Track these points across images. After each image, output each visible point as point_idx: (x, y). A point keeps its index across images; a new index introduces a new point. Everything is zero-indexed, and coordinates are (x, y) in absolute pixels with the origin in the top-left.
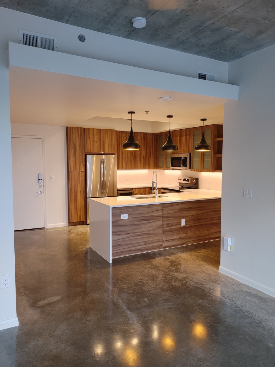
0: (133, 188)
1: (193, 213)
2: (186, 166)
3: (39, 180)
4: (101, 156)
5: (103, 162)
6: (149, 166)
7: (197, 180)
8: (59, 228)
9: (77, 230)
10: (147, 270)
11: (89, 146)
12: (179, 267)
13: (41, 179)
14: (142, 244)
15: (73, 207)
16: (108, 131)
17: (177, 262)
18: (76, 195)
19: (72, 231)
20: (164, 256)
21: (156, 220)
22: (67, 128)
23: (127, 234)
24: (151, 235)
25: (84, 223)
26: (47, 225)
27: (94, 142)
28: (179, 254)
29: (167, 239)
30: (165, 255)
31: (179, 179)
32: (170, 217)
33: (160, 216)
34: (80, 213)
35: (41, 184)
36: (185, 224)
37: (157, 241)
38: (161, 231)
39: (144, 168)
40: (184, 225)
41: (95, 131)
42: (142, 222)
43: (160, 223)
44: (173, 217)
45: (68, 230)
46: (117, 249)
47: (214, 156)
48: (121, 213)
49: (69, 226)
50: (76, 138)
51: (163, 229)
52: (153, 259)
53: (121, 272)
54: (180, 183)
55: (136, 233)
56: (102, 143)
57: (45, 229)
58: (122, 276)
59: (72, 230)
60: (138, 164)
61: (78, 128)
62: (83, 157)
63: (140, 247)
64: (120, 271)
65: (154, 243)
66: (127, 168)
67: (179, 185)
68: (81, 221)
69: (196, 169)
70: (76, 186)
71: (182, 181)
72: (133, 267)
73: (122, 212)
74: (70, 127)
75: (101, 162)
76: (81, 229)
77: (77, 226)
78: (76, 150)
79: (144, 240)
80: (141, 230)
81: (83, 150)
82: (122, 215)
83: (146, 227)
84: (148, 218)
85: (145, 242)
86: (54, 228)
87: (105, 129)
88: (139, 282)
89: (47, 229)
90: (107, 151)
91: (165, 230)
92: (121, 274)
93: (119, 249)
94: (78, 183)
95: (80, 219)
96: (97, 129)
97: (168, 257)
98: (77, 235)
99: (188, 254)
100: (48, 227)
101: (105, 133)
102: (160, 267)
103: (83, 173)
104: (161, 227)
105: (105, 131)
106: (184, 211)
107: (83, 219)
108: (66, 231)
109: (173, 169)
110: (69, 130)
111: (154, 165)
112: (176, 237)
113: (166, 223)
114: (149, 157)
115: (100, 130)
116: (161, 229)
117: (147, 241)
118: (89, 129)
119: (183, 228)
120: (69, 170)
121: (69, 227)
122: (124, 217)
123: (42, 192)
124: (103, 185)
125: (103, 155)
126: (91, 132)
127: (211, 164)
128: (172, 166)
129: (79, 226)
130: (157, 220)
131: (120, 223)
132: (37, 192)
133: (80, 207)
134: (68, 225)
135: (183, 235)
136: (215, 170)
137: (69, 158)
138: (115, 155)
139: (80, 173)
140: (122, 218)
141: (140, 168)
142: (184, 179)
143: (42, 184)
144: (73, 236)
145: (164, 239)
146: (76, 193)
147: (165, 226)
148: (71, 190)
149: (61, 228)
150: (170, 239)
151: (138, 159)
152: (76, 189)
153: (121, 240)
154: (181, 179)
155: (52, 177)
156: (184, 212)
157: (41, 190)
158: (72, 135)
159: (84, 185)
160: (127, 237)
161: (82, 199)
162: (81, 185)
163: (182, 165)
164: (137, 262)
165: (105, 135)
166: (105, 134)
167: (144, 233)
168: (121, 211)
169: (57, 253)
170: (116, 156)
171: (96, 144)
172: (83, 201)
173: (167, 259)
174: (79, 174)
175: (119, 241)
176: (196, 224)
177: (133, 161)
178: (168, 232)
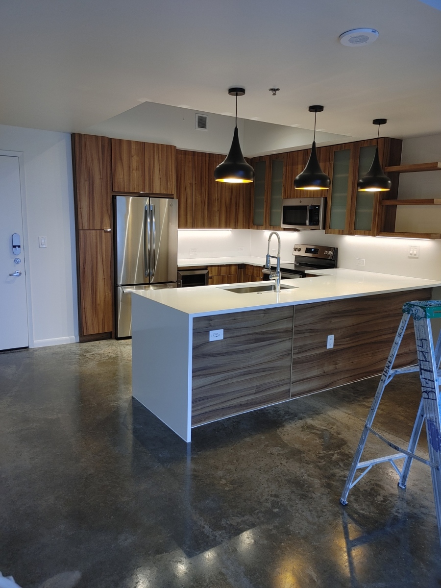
0: (207, 266)
1: (348, 322)
2: (317, 223)
3: (14, 247)
4: (147, 201)
5: (149, 213)
6: (235, 222)
7: (336, 251)
8: (59, 347)
9: (98, 352)
10: (279, 464)
11: (121, 176)
12: (345, 449)
13: (19, 247)
14: (251, 392)
15: (88, 304)
16: (160, 147)
17: (335, 435)
18: (95, 279)
19: (88, 355)
20: (301, 419)
21: (280, 340)
22: (73, 136)
23: (220, 373)
24: (270, 372)
25: (112, 335)
26: (34, 341)
27: (131, 170)
28: (329, 413)
29: (300, 379)
30: (301, 415)
31: (295, 249)
32: (306, 331)
33: (289, 331)
34: (104, 317)
35: (18, 257)
36: (334, 345)
37: (281, 383)
38: (287, 362)
39: (227, 226)
40: (332, 346)
41: (133, 146)
42: (252, 345)
43: (287, 345)
44: (313, 331)
45: (79, 352)
46: (199, 408)
47: (381, 202)
48: (211, 328)
49: (81, 342)
50: (92, 160)
51: (294, 357)
52: (280, 429)
53: (220, 473)
54: (297, 257)
55: (239, 369)
56: (147, 173)
57: (31, 351)
58: (226, 485)
59: (87, 352)
60: (217, 218)
61: (97, 137)
62: (109, 201)
63: (246, 398)
64: (217, 468)
65: (274, 387)
66: (194, 225)
67: (296, 261)
68: (106, 331)
69: (337, 231)
70: (95, 261)
71: (302, 253)
72: (243, 453)
73: (211, 326)
74: (80, 134)
75: (146, 211)
76: (106, 348)
77: (97, 342)
78: (93, 184)
79: (256, 383)
80: (250, 363)
81: (109, 186)
82: (212, 333)
83: (261, 356)
84: (265, 336)
85: (258, 387)
86: (50, 348)
87: (154, 144)
88: (273, 506)
89: (35, 350)
90: (157, 190)
91: (295, 359)
92: (221, 478)
93: (203, 406)
94: (99, 255)
95: (103, 328)
96: (138, 143)
97: (309, 421)
98: (101, 364)
99: (347, 412)
100: (36, 347)
101: (154, 151)
102: (304, 452)
103: (109, 234)
104: (288, 353)
105: (154, 147)
106: (333, 317)
107: (109, 328)
108: (76, 354)
109: (285, 229)
110: (78, 142)
111: (245, 222)
112: (315, 372)
113: (299, 344)
114: (236, 204)
115: (144, 143)
116: (288, 359)
117: (262, 385)
118: (120, 141)
119: (331, 352)
120: (80, 228)
121: (82, 344)
122: (217, 335)
123: (20, 274)
124: (149, 259)
125: (150, 197)
126: (125, 147)
127: (374, 220)
128: (284, 223)
129: (102, 342)
130: (283, 339)
131: (207, 349)
132: (11, 273)
133: (102, 304)
134: (79, 341)
135: (329, 368)
136: (381, 232)
137: (79, 202)
138: (173, 198)
139: (103, 233)
140: (211, 339)
141: (219, 226)
142: (307, 248)
143: (21, 257)
144: (91, 367)
145: (293, 379)
146: (94, 276)
147: (297, 351)
148: (84, 268)
149: (64, 348)
150: (304, 377)
151: (216, 209)
152: (95, 267)
153: (208, 387)
154: (300, 249)
155: (43, 241)
156: (334, 321)
157: (19, 268)
158: (83, 150)
159: (111, 259)
160: (221, 379)
161: (106, 287)
162: (104, 259)
163: (307, 222)
164: (248, 439)
165: (154, 157)
166: (154, 153)
167: (255, 368)
168: (210, 322)
169: (60, 416)
170: (176, 201)
171: (136, 175)
172: (110, 292)
173: (311, 427)
174: (101, 236)
175: (203, 388)
176: (354, 344)
177: (206, 212)
178: (302, 362)
